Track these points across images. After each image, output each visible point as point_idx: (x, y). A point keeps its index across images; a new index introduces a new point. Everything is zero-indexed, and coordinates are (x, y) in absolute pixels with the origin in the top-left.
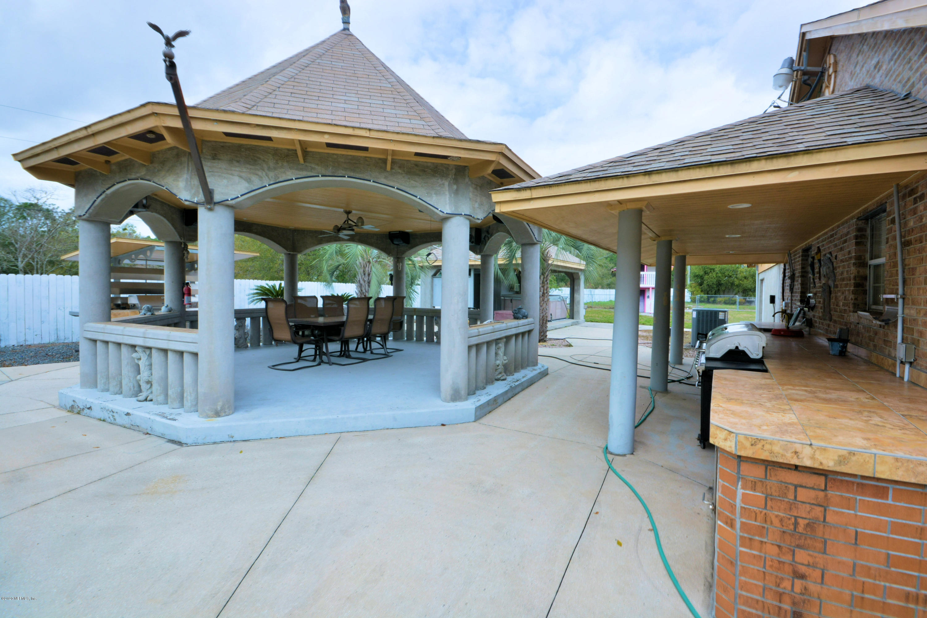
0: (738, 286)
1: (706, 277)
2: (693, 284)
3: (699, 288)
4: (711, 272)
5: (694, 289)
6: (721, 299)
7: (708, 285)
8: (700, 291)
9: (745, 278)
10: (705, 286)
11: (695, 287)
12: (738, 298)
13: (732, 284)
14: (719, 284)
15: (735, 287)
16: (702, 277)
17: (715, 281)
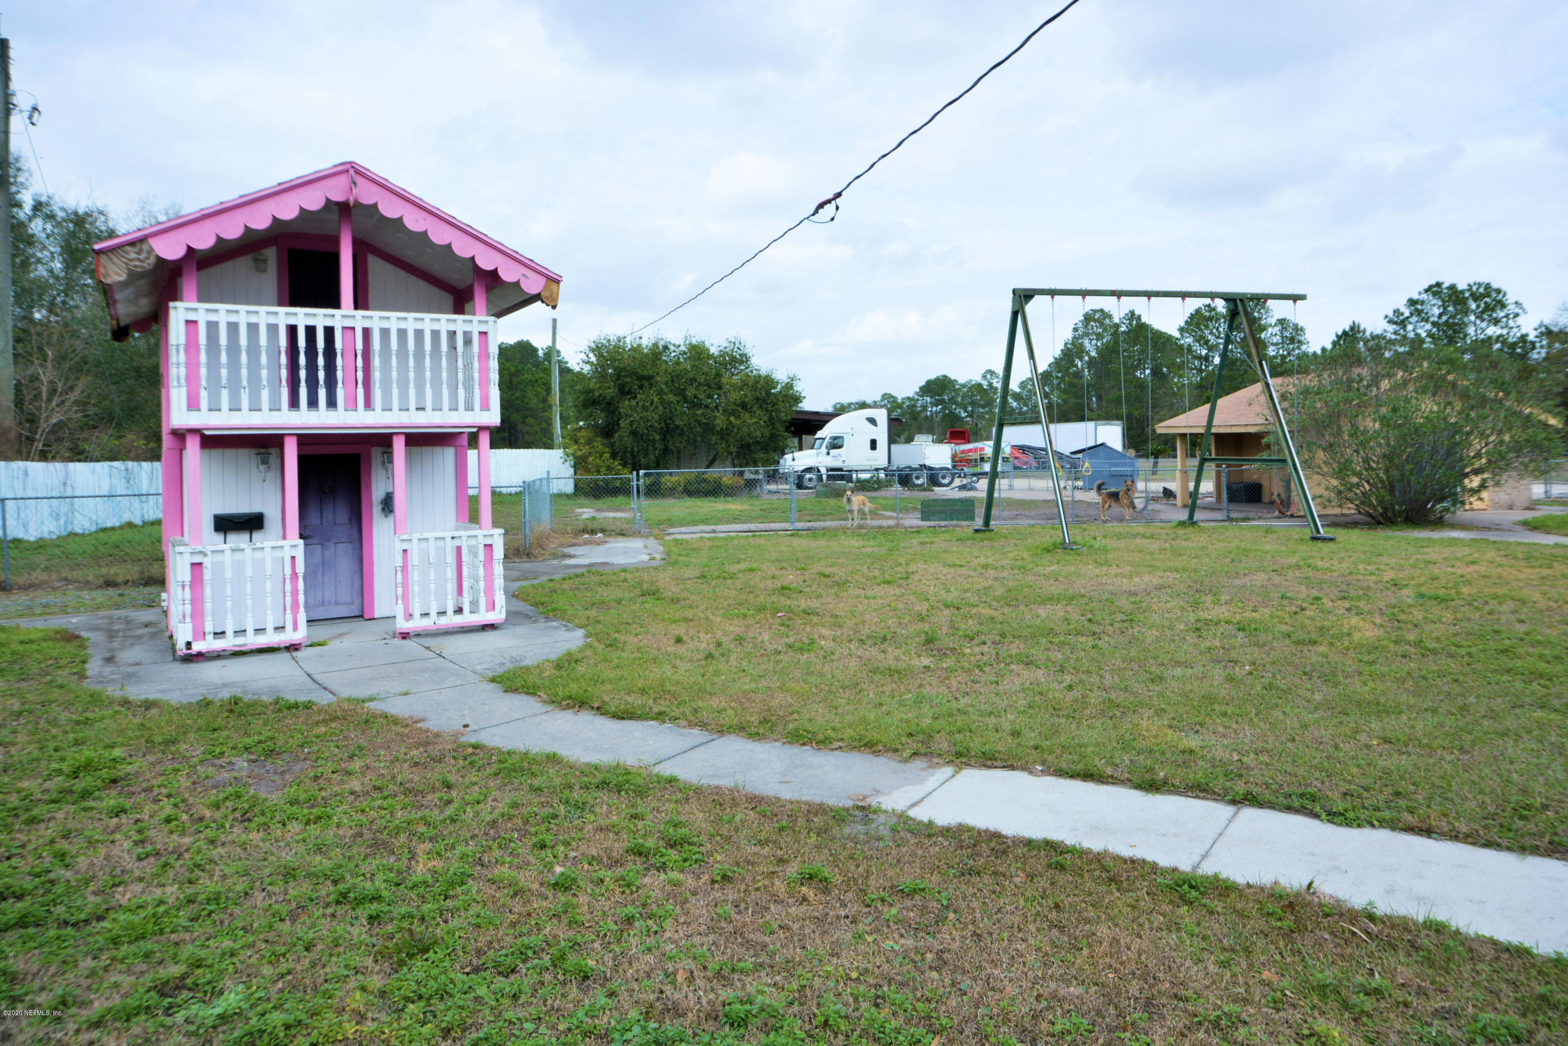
0: (724, 434)
1: (625, 405)
2: (584, 433)
3: (603, 445)
4: (641, 387)
5: (586, 450)
6: (674, 479)
7: (634, 433)
8: (607, 455)
9: (744, 406)
10: (623, 435)
11: (589, 442)
12: (724, 473)
13: (708, 428)
14: (668, 430)
15: (714, 439)
16: (610, 407)
17: (657, 417)
